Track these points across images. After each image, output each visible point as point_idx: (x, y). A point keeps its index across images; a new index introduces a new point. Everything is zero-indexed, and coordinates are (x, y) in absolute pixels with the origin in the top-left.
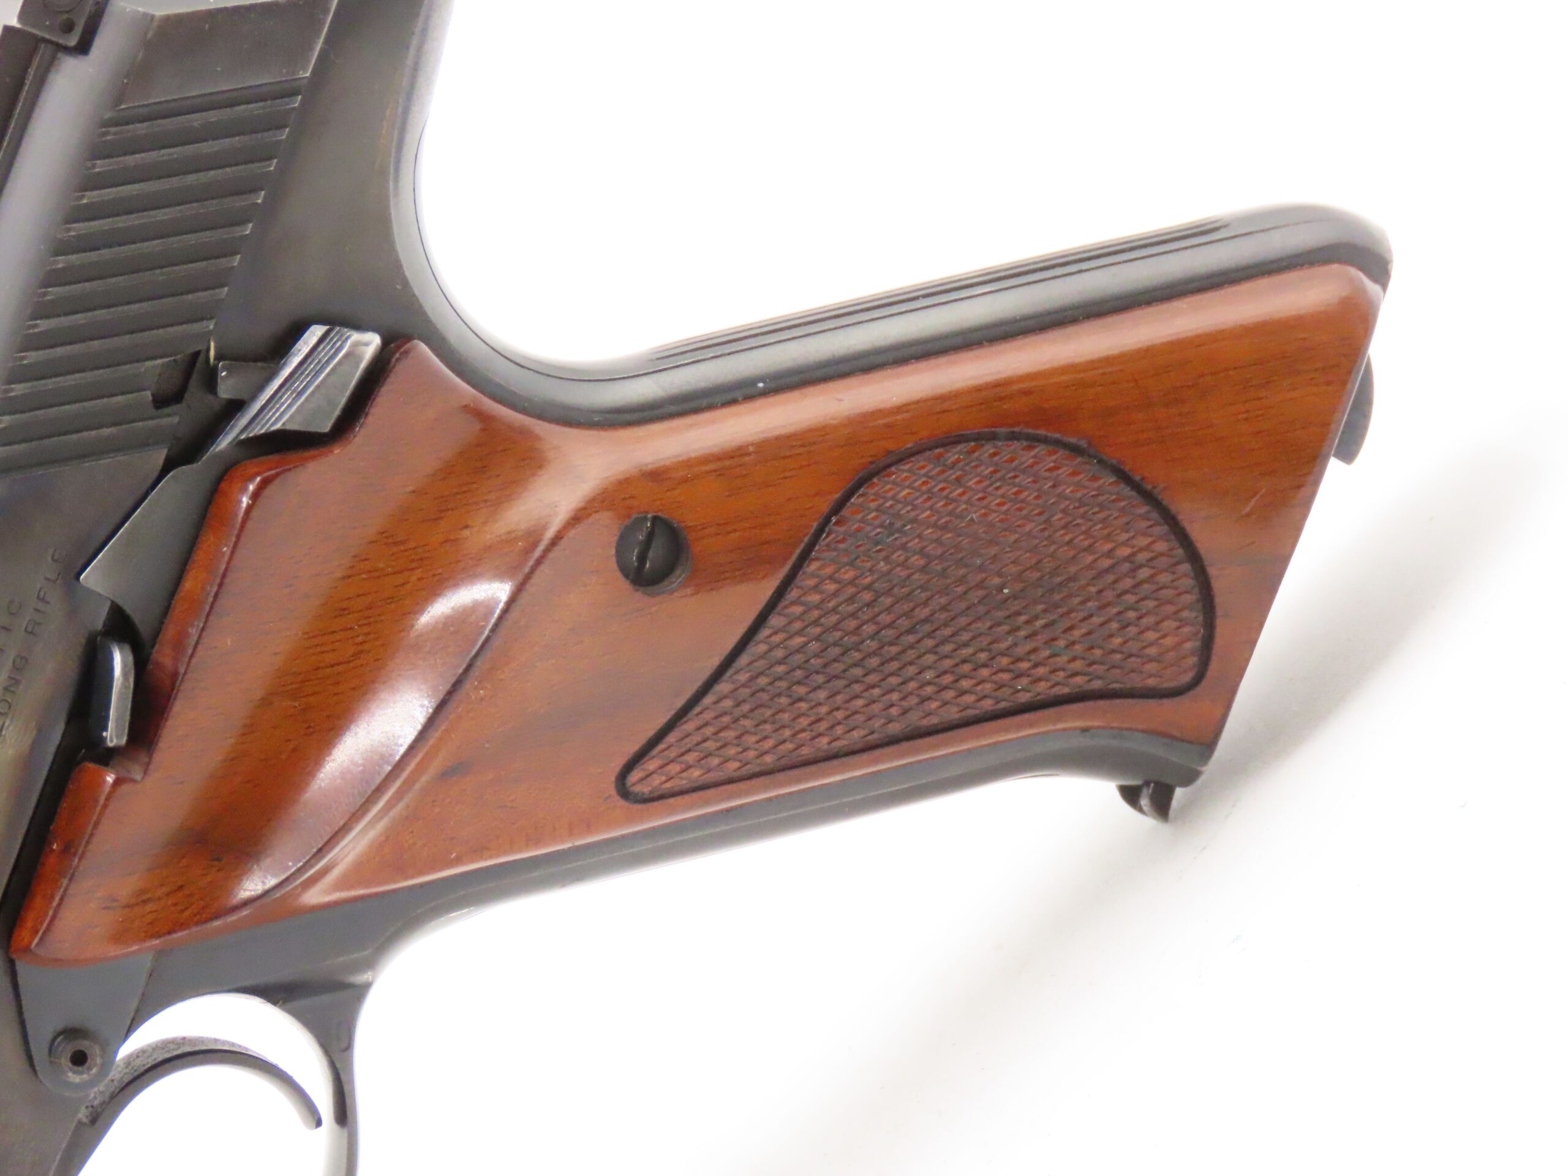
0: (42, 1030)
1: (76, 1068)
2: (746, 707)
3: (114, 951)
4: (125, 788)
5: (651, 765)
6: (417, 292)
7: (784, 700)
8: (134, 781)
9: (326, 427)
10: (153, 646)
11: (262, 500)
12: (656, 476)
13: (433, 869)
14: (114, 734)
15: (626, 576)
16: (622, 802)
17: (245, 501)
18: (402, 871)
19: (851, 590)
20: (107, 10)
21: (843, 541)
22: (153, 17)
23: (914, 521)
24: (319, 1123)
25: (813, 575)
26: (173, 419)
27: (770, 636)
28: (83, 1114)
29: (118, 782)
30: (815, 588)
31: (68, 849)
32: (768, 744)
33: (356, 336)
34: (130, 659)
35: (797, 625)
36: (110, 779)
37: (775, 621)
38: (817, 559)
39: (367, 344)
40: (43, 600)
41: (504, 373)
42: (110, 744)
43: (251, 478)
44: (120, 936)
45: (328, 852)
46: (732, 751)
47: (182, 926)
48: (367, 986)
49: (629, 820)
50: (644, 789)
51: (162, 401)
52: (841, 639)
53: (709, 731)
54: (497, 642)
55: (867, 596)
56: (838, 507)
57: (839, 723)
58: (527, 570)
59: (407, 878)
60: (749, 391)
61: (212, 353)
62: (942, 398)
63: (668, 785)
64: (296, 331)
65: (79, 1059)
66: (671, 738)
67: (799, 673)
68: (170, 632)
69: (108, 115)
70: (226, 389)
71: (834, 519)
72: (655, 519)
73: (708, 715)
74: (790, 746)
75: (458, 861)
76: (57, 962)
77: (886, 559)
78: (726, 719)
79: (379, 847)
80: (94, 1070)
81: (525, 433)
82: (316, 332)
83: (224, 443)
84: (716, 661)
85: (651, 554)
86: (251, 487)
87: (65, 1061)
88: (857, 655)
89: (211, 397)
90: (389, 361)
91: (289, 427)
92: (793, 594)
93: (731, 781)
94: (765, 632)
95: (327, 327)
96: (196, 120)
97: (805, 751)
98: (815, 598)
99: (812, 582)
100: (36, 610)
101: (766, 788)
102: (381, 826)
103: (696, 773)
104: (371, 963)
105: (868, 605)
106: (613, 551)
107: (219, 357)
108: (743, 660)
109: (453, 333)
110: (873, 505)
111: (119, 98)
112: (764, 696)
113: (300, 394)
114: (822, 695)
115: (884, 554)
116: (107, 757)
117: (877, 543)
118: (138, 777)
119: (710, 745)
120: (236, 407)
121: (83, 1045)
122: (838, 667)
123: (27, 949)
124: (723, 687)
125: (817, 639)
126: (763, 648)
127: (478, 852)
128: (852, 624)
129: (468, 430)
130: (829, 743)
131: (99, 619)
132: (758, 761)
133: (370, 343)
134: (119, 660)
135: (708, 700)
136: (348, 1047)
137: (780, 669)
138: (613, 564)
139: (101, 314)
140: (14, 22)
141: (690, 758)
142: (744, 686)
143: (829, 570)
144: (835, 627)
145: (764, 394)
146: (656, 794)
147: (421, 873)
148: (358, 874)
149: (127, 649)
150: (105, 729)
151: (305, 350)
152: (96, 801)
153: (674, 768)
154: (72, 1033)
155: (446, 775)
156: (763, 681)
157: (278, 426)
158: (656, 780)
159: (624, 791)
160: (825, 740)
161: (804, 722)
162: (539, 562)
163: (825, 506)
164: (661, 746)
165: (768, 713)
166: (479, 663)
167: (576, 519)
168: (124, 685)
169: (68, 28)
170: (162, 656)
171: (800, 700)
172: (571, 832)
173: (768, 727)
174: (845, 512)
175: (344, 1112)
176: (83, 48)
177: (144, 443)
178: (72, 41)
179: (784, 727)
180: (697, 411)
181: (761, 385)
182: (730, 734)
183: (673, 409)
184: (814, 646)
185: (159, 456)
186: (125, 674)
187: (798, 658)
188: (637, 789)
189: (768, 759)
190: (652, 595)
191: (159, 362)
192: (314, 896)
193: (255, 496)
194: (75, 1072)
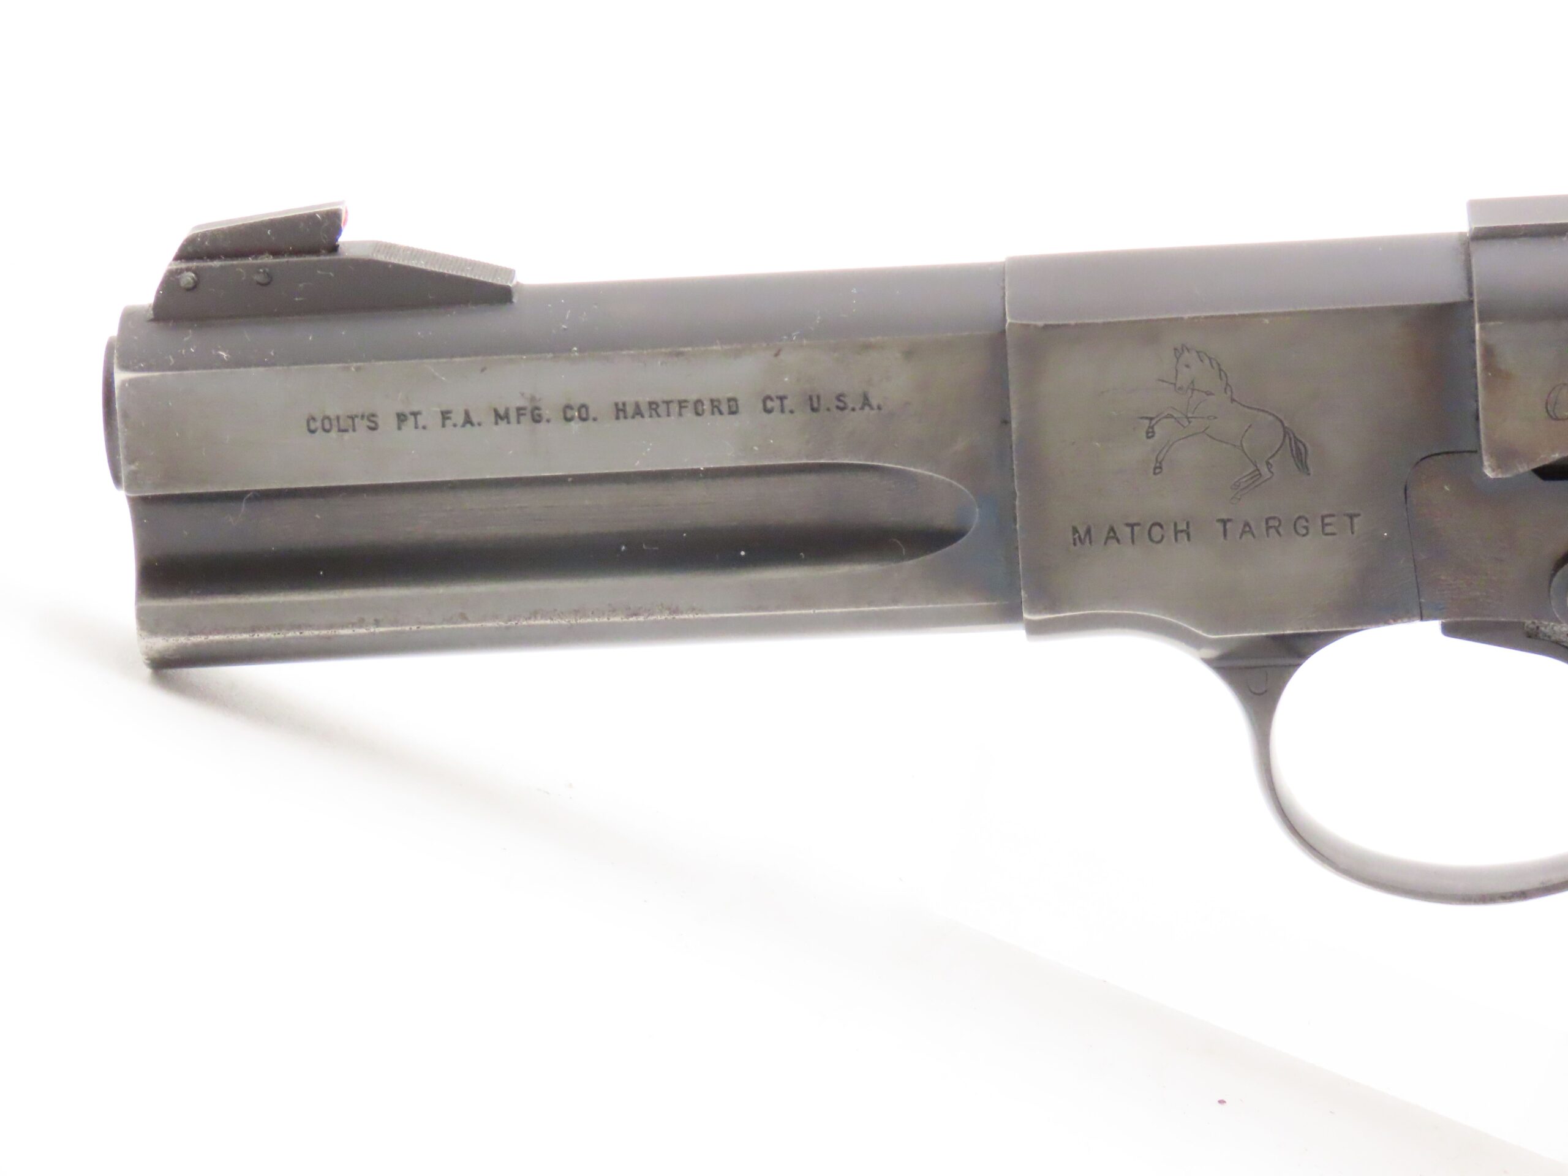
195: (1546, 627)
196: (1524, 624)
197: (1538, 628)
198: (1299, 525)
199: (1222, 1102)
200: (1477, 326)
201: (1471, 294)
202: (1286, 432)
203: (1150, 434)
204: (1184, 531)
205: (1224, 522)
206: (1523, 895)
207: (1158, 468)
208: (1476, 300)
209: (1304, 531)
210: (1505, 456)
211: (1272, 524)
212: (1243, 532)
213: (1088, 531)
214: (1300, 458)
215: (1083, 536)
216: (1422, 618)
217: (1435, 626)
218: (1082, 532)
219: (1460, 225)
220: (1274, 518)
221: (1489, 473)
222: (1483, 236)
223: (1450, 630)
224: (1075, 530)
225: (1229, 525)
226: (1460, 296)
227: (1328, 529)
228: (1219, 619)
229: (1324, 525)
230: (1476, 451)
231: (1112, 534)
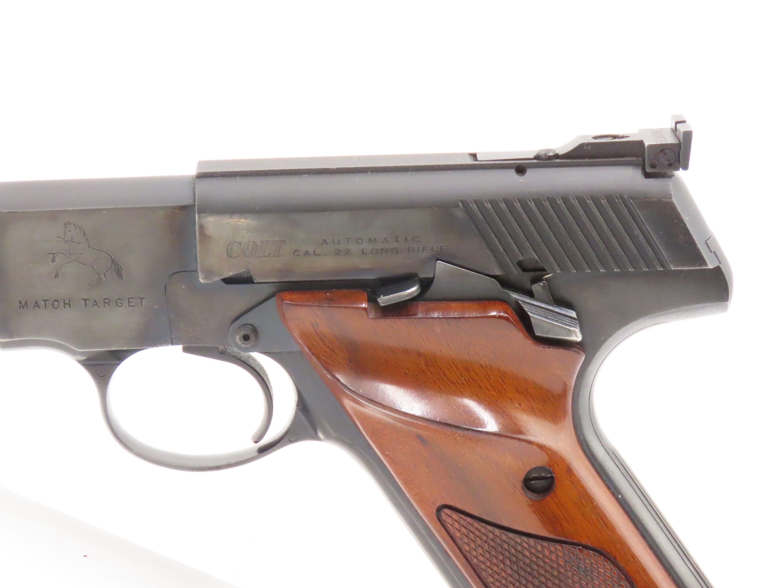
0: (248, 319)
1: (242, 338)
2: (492, 544)
3: (296, 334)
4: (364, 313)
5: (455, 516)
6: (603, 347)
7: (501, 557)
8: (368, 315)
9: (538, 333)
10: (423, 300)
11: (499, 321)
12: (569, 471)
13: (378, 447)
14: (384, 300)
15: (526, 476)
16: (435, 511)
17: (494, 313)
18: (372, 435)
19: (555, 566)
20: (666, 179)
21: (574, 555)
22: (671, 198)
23: (592, 579)
24: (256, 442)
25: (556, 549)
26: (515, 272)
27: (524, 541)
28: (221, 347)
29: (365, 309)
30: (551, 552)
31: (330, 300)
32: (481, 558)
33: (578, 330)
34: (416, 294)
35: (533, 551)
36: (364, 306)
37: (532, 541)
38: (562, 547)
39: (576, 336)
40: (423, 250)
41: (584, 393)
42: (379, 300)
43: (506, 313)
44: (305, 336)
45: (374, 405)
46: (473, 545)
47: (318, 358)
48: (318, 439)
49: (428, 516)
50: (444, 517)
51: (520, 265)
52: (534, 570)
53: (477, 533)
54: (481, 436)
55: (555, 573)
56: (586, 547)
57: (500, 582)
58: (514, 436)
59: (371, 438)
60: (616, 493)
61: (547, 276)
62: (644, 570)
63: (449, 525)
64: (569, 306)
65: (246, 338)
66: (469, 519)
67: (514, 559)
68: (432, 305)
69: (626, 197)
70: (537, 288)
71: (580, 547)
72: (552, 478)
73: (483, 530)
74: (483, 567)
75: (386, 456)
76: (283, 316)
77: (573, 574)
78: (485, 538)
79: (379, 422)
80: (244, 346)
81: (565, 412)
82: (573, 314)
83: (515, 296)
84: (506, 524)
85: (538, 481)
86: (502, 314)
87: (243, 332)
88: (530, 579)
89: (529, 283)
90: (573, 347)
91: (532, 319)
92: (545, 544)
93: (460, 549)
94: (525, 539)
95: (576, 317)
96: (637, 232)
97: (484, 574)
98: (547, 553)
99: (552, 549)
100: (418, 248)
101: (462, 564)
102: (391, 421)
103: (458, 534)
104: (328, 436)
105: (552, 575)
106: (534, 466)
107: (547, 280)
108: (511, 535)
109: (592, 368)
110: (592, 561)
111: (632, 198)
112: (500, 549)
113: (547, 318)
114: (509, 571)
115: (575, 573)
116: (372, 300)
117: (578, 568)
118: (370, 317)
119: (472, 536)
120: (530, 294)
121: (252, 337)
122: (523, 573)
123: (283, 300)
124: (497, 532)
125: (531, 561)
126: (519, 541)
127: (392, 462)
128: (542, 572)
129: (557, 389)
130: (491, 582)
131: (423, 275)
132: (473, 557)
133: (577, 337)
134: (413, 290)
135: (490, 528)
136: (291, 442)
137: (513, 551)
138: (529, 468)
139: (546, 226)
140: (646, 144)
141: (464, 530)
142: (501, 539)
143: (560, 554)
144: (538, 565)
145: (617, 499)
146: (443, 522)
147: (375, 443)
148: (366, 419)
149: (419, 291)
150: (384, 296)
151: (564, 312)
152: (353, 304)
153: (457, 525)
154: (255, 331)
155: (420, 437)
156: (506, 546)
157: (530, 314)
158: (449, 520)
159: (440, 509)
160: (491, 580)
161: (496, 569)
162: (519, 439)
163: (584, 541)
164: (464, 517)
165: (493, 553)
166: (470, 432)
167: (541, 447)
168: (405, 296)
169: (653, 166)
170: (421, 307)
171: (504, 564)
172: (414, 495)
173: (488, 555)
174: (585, 551)
175: (264, 450)
176: (647, 175)
177: (501, 264)
178: (648, 170)
179: (490, 561)
180: (600, 476)
181: (620, 496)
182: (479, 542)
183: (597, 466)
184: (528, 561)
185: (498, 272)
186: (410, 294)
187: (521, 556)
188: (443, 514)
189: (475, 561)
190: (522, 488)
191: (536, 257)
192: (348, 403)
193: (500, 317)
194: (240, 339)
195: (230, 349)
196: (218, 348)
197: (226, 350)
198: (118, 302)
199: (85, 556)
200: (197, 216)
201: (195, 202)
202: (113, 261)
203: (53, 261)
204: (68, 304)
205: (85, 300)
206: (218, 468)
207: (57, 276)
208: (196, 204)
209: (120, 305)
210: (208, 273)
211: (107, 302)
212: (94, 305)
213: (26, 303)
214: (119, 274)
215: (23, 305)
216: (172, 344)
217: (180, 347)
218: (23, 303)
219: (192, 171)
220: (107, 299)
221: (201, 281)
222: (202, 176)
223: (187, 350)
224: (20, 302)
225: (87, 301)
226: (191, 202)
227: (131, 304)
228: (82, 343)
229: (129, 302)
230: (196, 271)
231: (37, 305)
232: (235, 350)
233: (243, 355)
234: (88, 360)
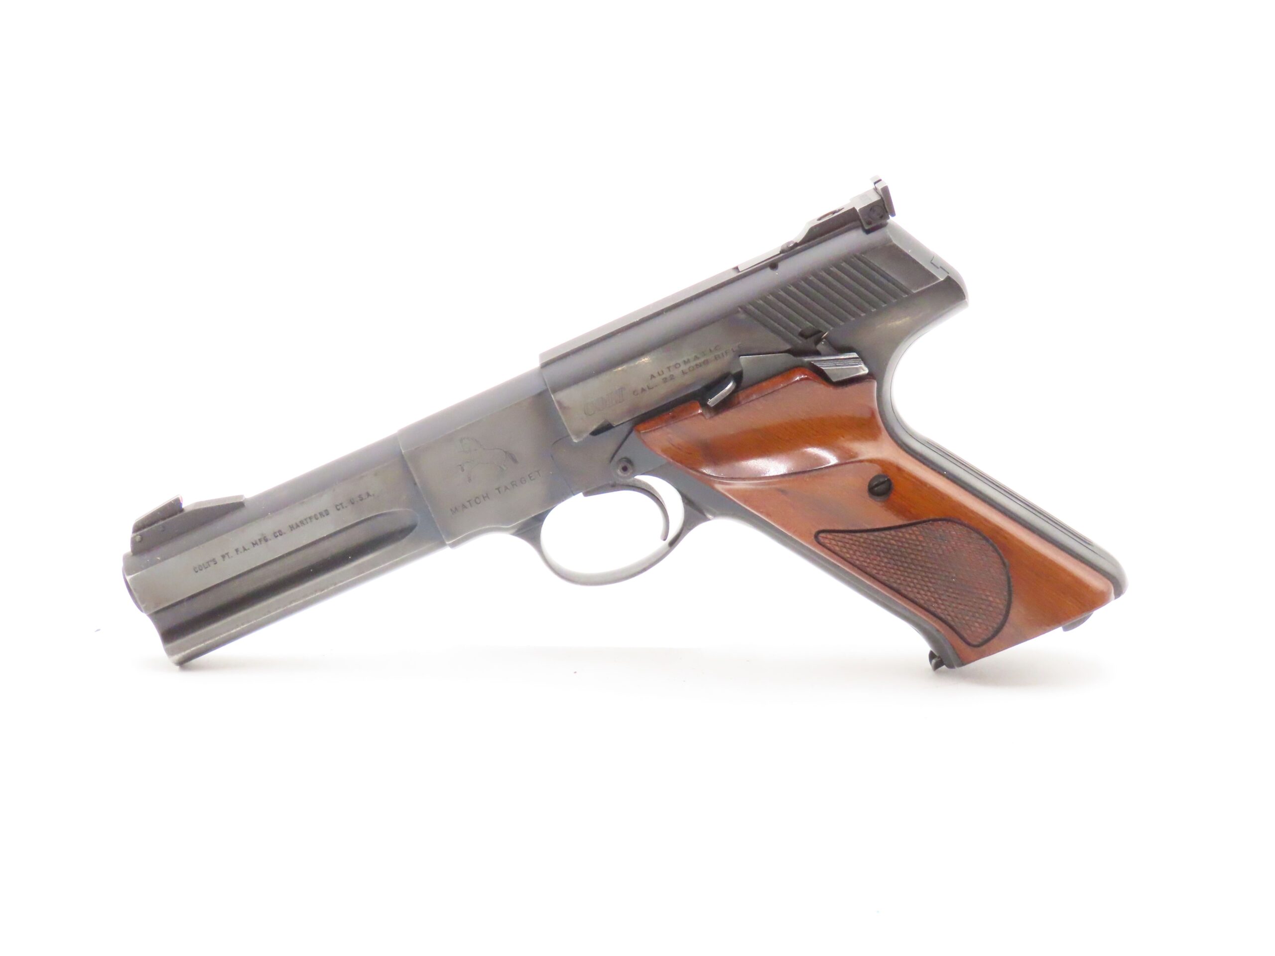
0: (622, 454)
1: (621, 470)
2: (864, 545)
3: (659, 452)
4: (702, 418)
5: (829, 536)
6: (887, 369)
7: (875, 552)
8: (705, 418)
9: (834, 380)
10: (741, 390)
11: (803, 382)
12: (899, 469)
13: (753, 508)
14: (712, 402)
15: (869, 486)
16: (813, 538)
17: (798, 378)
18: (745, 502)
19: (918, 543)
20: (883, 228)
21: (928, 529)
22: (891, 241)
23: (949, 541)
24: (665, 540)
25: (913, 531)
26: (800, 342)
27: (888, 534)
28: (611, 482)
29: (701, 414)
30: (910, 534)
31: (673, 417)
32: (862, 559)
33: (863, 366)
34: (733, 388)
35: (897, 538)
36: (700, 411)
37: (893, 532)
38: (917, 527)
39: (864, 370)
40: (726, 353)
41: (887, 409)
42: (708, 403)
43: (805, 375)
44: (665, 451)
45: (736, 481)
46: (851, 552)
47: (681, 462)
48: (709, 520)
49: (811, 543)
50: (822, 540)
51: (802, 335)
52: (904, 552)
53: (851, 542)
54: (824, 472)
55: (920, 548)
56: (935, 520)
57: (882, 571)
58: (847, 461)
59: (745, 504)
60: (941, 471)
61: (825, 335)
63: (828, 545)
64: (850, 350)
65: (625, 469)
66: (841, 535)
67: (886, 550)
68: (749, 391)
69: (858, 254)
70: (821, 347)
71: (931, 522)
72: (889, 480)
73: (855, 538)
74: (866, 564)
75: (761, 513)
76: (644, 442)
77: (933, 544)
78: (857, 543)
79: (746, 491)
80: (626, 475)
81: (879, 428)
82: (855, 355)
83: (807, 359)
84: (869, 527)
85: (879, 487)
86: (802, 376)
87: (621, 466)
88: (903, 559)
89: (814, 346)
90: (866, 379)
91: (826, 371)
92: (903, 530)
93: (842, 558)
94: (887, 532)
95: (858, 356)
96: (877, 276)
97: (868, 569)
98: (908, 536)
99: (910, 532)
100: (722, 354)
101: (849, 568)
102: (753, 487)
103: (837, 549)
104: (715, 515)
105: (918, 550)
106: (871, 477)
107: (825, 338)
108: (876, 534)
109: (886, 387)
110: (943, 528)
111: (865, 252)
112: (872, 547)
113: (837, 366)
114: (886, 560)
115: (934, 542)
116: (704, 405)
117: (935, 538)
118: (707, 418)
119: (848, 546)
120: (818, 353)
121: (629, 466)
122: (896, 557)
123: (639, 431)
124: (865, 535)
125: (898, 546)
126: (883, 535)
127: (768, 515)
128: (909, 551)
129: (867, 415)
130: (876, 573)
131: (734, 371)
132: (855, 560)
133: (864, 371)
134: (730, 386)
135: (858, 535)
136: (690, 529)
137: (882, 544)
138: (869, 480)
139: (808, 300)
140: (858, 209)
141: (840, 544)
142: (870, 540)
143: (917, 533)
144: (905, 548)
145: (943, 475)
146: (823, 544)
147: (749, 506)
148: (735, 493)
149: (735, 384)
150: (711, 399)
151: (847, 357)
152: (691, 413)
153: (833, 542)
154: (629, 461)
155: (779, 490)
156: (875, 543)
157: (822, 368)
158: (827, 541)
159: (816, 536)
160: (875, 571)
161: (875, 562)
162: (852, 462)
163: (932, 517)
164: (836, 534)
165: (869, 552)
166: (814, 472)
167: (871, 461)
168: (725, 393)
169: (869, 223)
170: (741, 395)
171: (880, 556)
172: (794, 532)
173: (865, 555)
174: (935, 523)
175: (673, 543)
176: (868, 232)
177: (787, 340)
178: (867, 228)
179: (869, 559)
180: (924, 464)
181: (945, 473)
182: (855, 548)
183: (918, 457)
184: (896, 547)
185: (788, 347)
186: (729, 390)
187: (889, 546)
188: (820, 539)
189: (858, 562)
190: (870, 497)
191: (810, 324)
192: (719, 487)
193: (801, 380)
194: (620, 471)
195: (617, 481)
198: (522, 481)
199: (575, 672)
200: (552, 396)
201: (546, 384)
202: (506, 452)
203: (463, 470)
204: (486, 497)
205: (498, 489)
206: (645, 570)
207: (470, 480)
208: (549, 388)
209: (524, 482)
210: (578, 434)
211: (513, 484)
212: (505, 490)
213: (456, 509)
214: (515, 461)
215: (455, 510)
216: (574, 495)
217: (581, 494)
218: (454, 510)
219: (536, 364)
220: (513, 482)
221: (575, 441)
222: (545, 365)
223: (587, 494)
224: (451, 510)
225: (500, 489)
226: (544, 388)
227: (532, 478)
228: (508, 521)
229: (530, 477)
230: (568, 436)
231: (464, 506)
232: (622, 481)
233: (630, 481)
234: (519, 530)
